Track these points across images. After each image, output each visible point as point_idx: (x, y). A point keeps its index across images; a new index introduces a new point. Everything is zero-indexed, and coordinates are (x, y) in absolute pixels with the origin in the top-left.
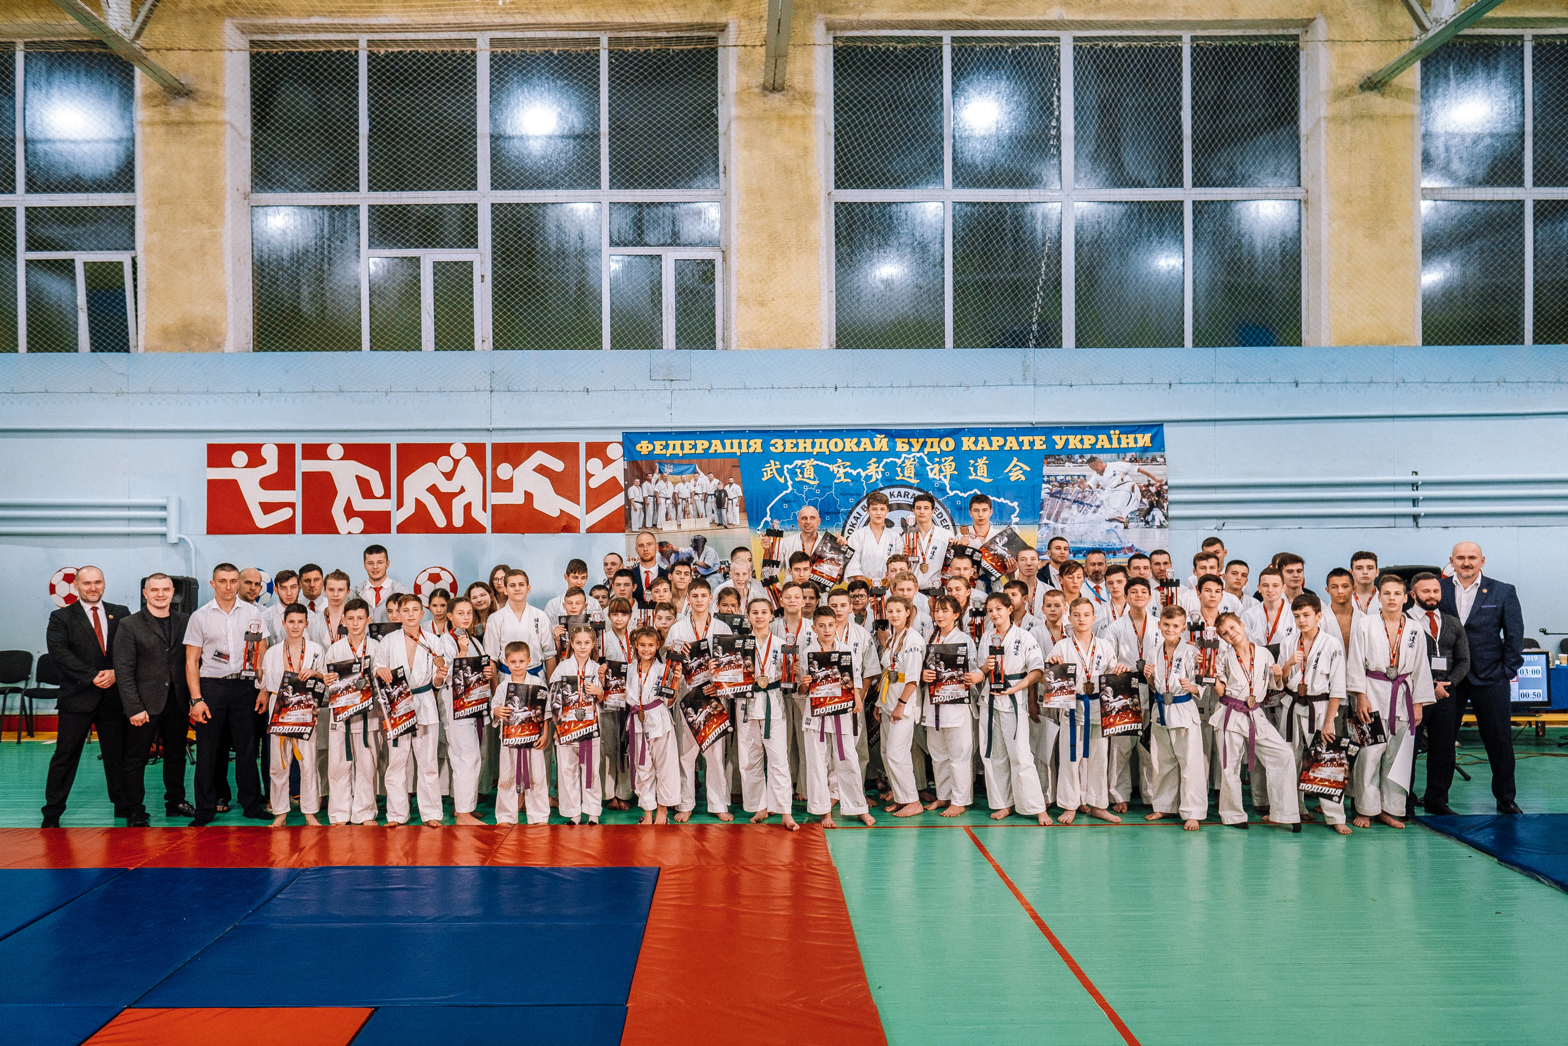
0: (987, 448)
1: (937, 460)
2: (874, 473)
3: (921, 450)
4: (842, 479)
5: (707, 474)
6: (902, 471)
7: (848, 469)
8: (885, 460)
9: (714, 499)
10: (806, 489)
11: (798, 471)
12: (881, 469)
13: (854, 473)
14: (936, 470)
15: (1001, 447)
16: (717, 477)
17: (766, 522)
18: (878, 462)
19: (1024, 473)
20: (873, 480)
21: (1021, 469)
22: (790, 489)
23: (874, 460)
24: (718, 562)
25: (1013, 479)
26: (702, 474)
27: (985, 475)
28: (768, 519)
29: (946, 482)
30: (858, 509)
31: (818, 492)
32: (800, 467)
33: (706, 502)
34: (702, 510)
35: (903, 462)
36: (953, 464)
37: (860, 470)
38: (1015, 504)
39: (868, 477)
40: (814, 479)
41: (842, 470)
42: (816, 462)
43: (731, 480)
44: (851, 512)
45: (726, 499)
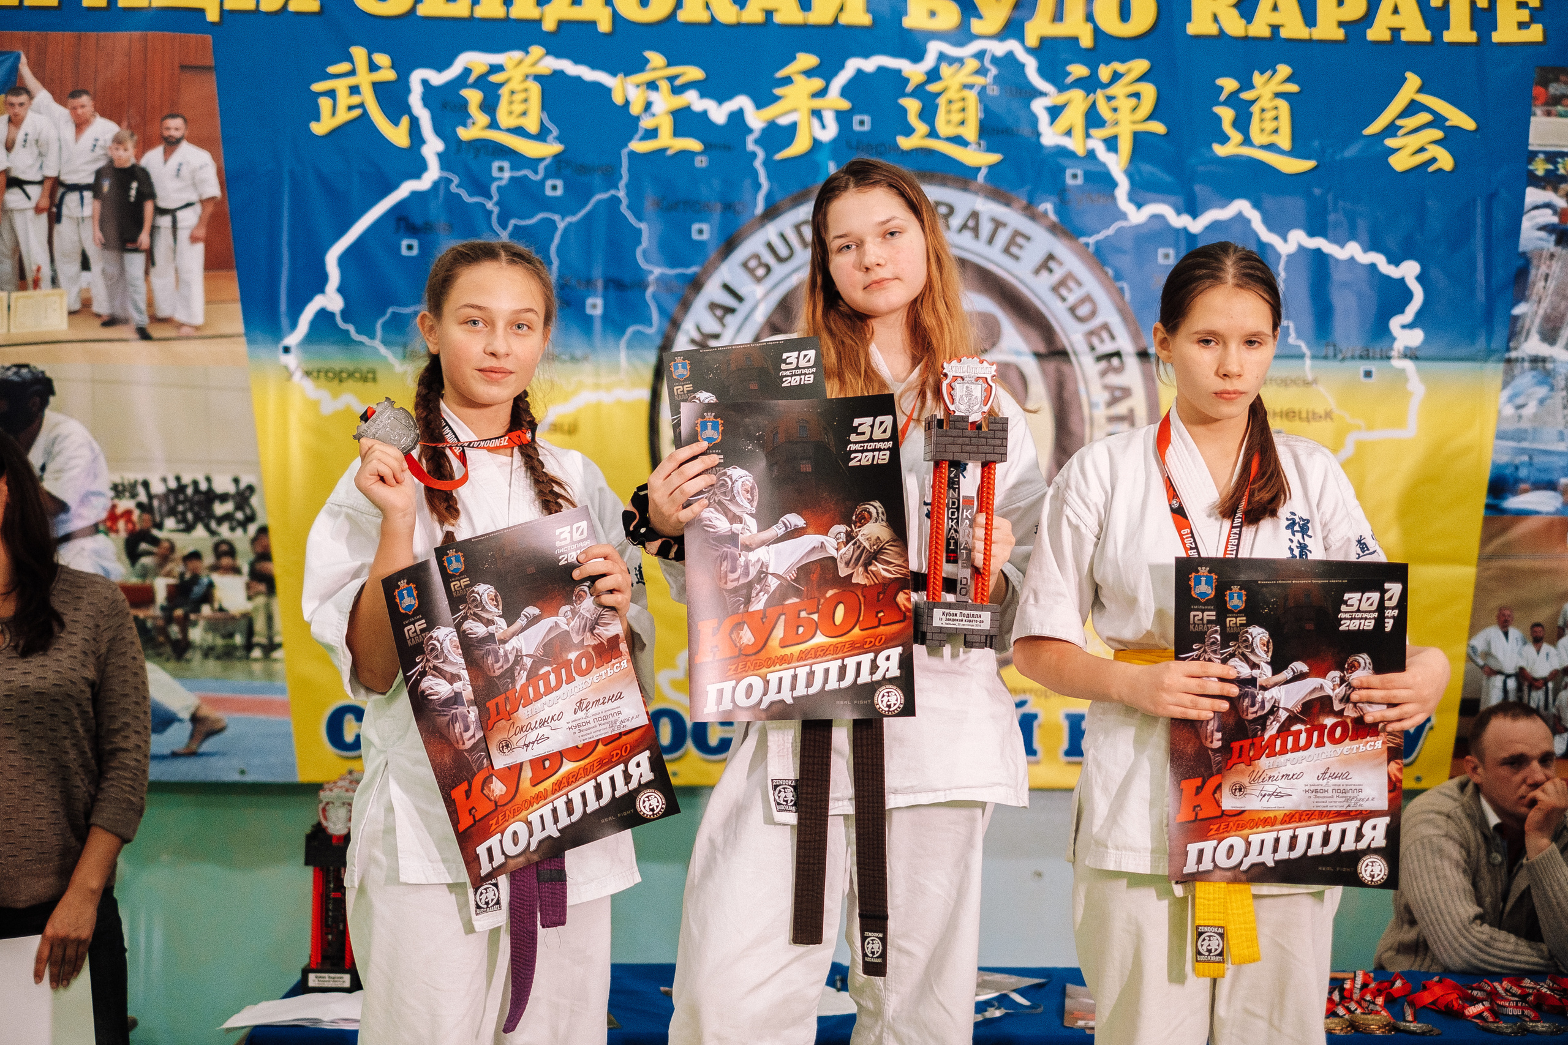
0: (1294, 28)
1: (1078, 70)
2: (801, 117)
3: (1013, 29)
4: (667, 141)
5: (64, 95)
6: (928, 114)
7: (693, 100)
8: (853, 65)
9: (90, 206)
10: (502, 173)
11: (474, 97)
12: (834, 100)
13: (719, 114)
14: (1075, 115)
15: (1356, 28)
16: (109, 110)
17: (324, 315)
18: (826, 71)
19: (1452, 138)
20: (800, 146)
21: (1438, 121)
22: (433, 173)
23: (806, 60)
24: (103, 485)
25: (1400, 162)
26: (43, 96)
27: (1284, 141)
28: (331, 300)
29: (1116, 164)
30: (729, 271)
31: (555, 188)
32: (481, 82)
33: (55, 218)
34: (36, 255)
35: (933, 75)
36: (1149, 91)
37: (742, 102)
38: (1409, 270)
39: (786, 134)
40: (541, 136)
41: (664, 102)
42: (551, 64)
43: (175, 126)
44: (696, 284)
45: (149, 207)
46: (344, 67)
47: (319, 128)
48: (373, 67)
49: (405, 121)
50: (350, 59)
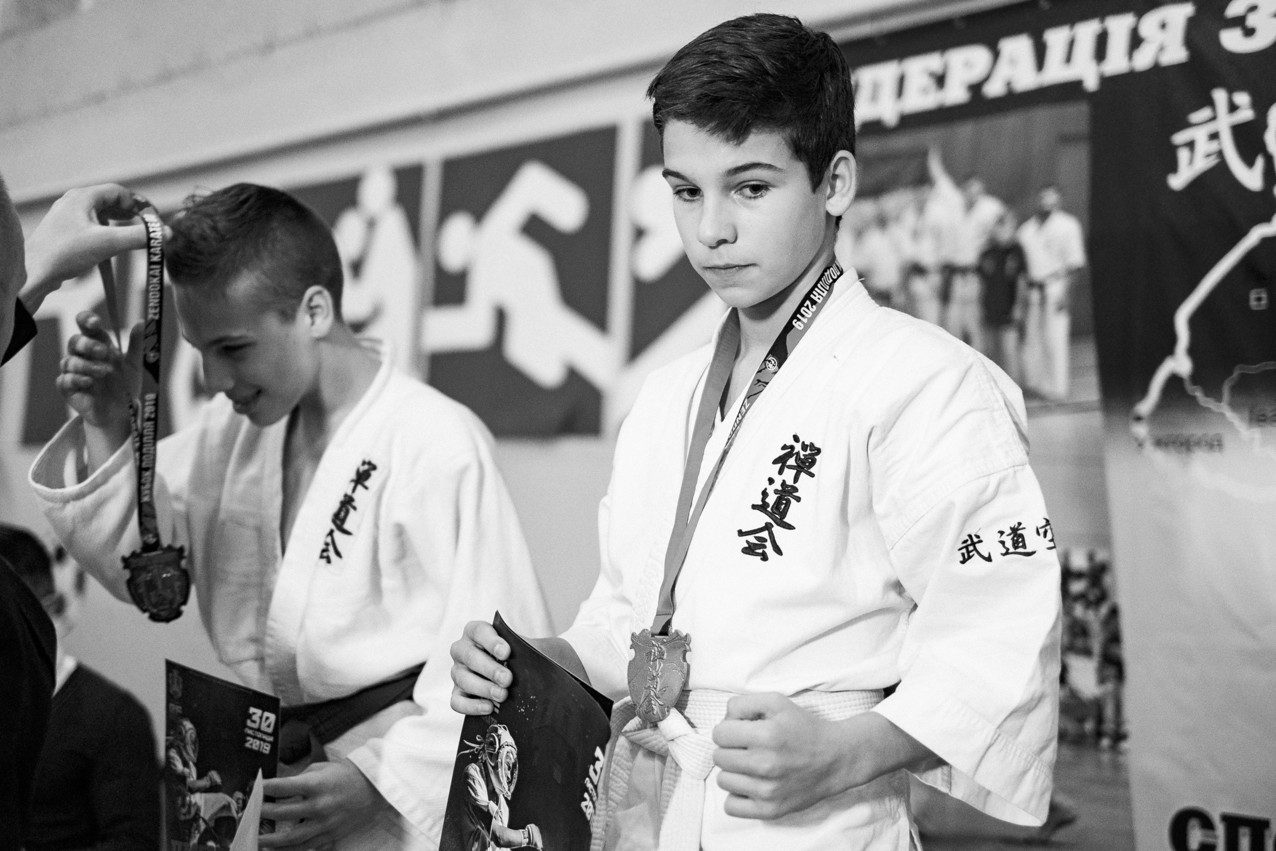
16: (991, 191)
28: (1180, 363)
43: (1050, 198)
45: (1021, 284)
46: (1204, 114)
47: (1177, 182)
48: (1233, 108)
49: (1260, 162)
50: (1210, 103)
